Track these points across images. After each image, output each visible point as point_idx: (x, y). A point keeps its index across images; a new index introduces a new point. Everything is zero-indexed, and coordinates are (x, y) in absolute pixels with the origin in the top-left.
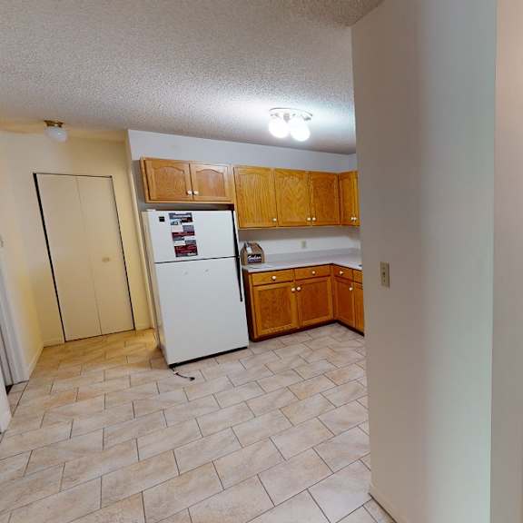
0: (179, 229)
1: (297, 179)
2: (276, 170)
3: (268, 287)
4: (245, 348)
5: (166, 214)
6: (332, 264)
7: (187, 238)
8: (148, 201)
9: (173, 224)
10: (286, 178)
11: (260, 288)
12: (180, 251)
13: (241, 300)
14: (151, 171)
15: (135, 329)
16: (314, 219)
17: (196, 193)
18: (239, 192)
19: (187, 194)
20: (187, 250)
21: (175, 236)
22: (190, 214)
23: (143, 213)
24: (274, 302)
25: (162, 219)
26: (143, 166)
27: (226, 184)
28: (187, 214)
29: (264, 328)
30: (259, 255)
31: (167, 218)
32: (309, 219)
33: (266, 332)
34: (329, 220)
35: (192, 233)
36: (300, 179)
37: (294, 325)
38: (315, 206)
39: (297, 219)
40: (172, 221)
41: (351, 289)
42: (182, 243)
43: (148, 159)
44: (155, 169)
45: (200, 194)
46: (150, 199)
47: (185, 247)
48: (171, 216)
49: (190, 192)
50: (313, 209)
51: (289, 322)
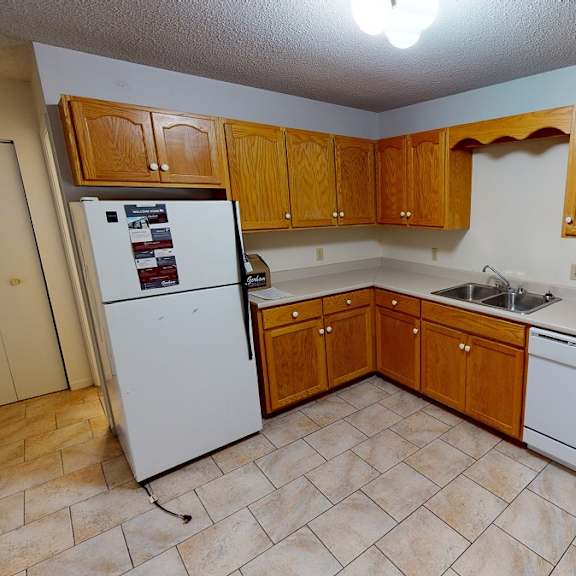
0: (145, 235)
1: (318, 147)
2: (289, 130)
3: (287, 330)
4: (257, 433)
5: (118, 207)
6: (373, 288)
7: (159, 253)
8: (80, 182)
9: (133, 226)
10: (303, 145)
11: (274, 333)
12: (148, 279)
13: (250, 358)
14: (82, 124)
15: (69, 388)
16: (342, 214)
17: (165, 167)
18: (232, 170)
19: (149, 169)
20: (160, 276)
21: (139, 250)
22: (163, 207)
23: (72, 205)
24: (295, 354)
25: (112, 217)
26: (67, 113)
27: (214, 153)
28: (158, 207)
29: (281, 397)
30: (262, 275)
31: (121, 214)
32: (335, 214)
33: (283, 402)
34: (360, 215)
35: (167, 243)
36: (322, 147)
37: (322, 386)
38: (342, 193)
39: (317, 215)
40: (132, 220)
41: (416, 331)
42: (151, 263)
43: (76, 99)
44: (89, 118)
45: (172, 170)
46: (84, 178)
47: (157, 271)
48: (129, 212)
49: (154, 166)
50: (339, 197)
51: (315, 383)
